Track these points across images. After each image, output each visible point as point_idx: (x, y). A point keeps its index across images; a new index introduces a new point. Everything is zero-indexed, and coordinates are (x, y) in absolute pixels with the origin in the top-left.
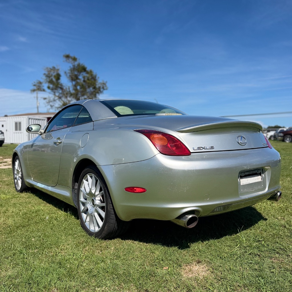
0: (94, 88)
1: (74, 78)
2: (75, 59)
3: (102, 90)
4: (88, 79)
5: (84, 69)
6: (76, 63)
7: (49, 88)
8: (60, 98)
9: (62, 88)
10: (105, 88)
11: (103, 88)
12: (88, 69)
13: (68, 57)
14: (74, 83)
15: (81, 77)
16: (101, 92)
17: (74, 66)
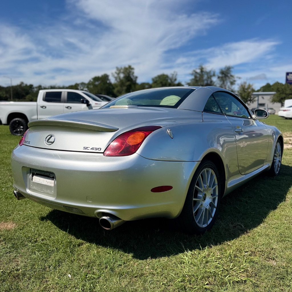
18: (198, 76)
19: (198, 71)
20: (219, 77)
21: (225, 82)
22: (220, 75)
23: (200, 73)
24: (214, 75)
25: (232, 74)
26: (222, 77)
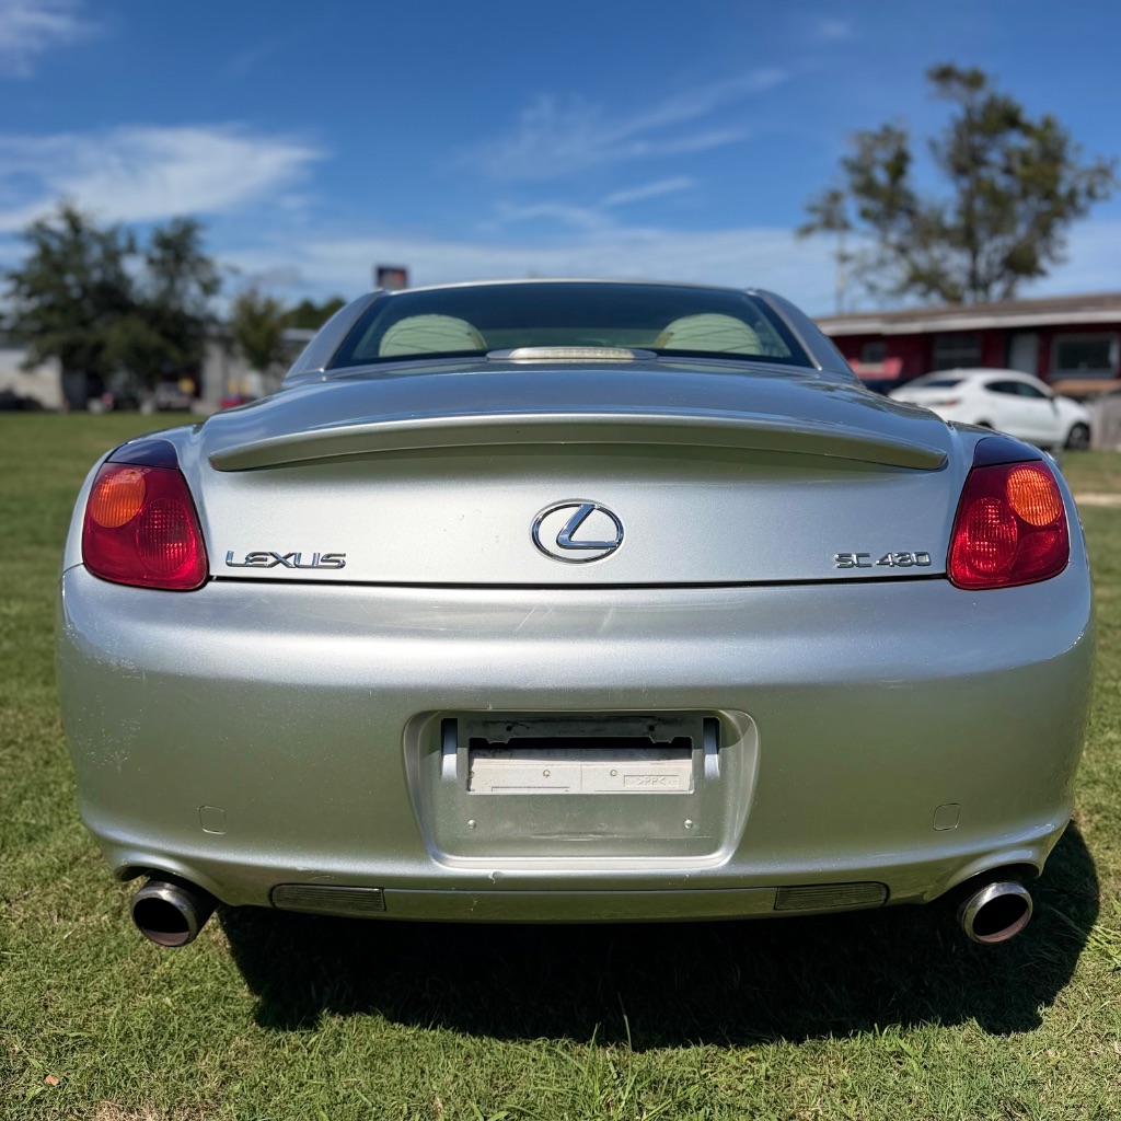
0: (1049, 195)
1: (965, 162)
2: (975, 81)
3: (1082, 201)
4: (1025, 161)
5: (1010, 119)
6: (981, 98)
7: (865, 214)
8: (902, 250)
9: (911, 213)
10: (1099, 191)
11: (1091, 194)
12: (1032, 114)
13: (944, 75)
14: (965, 183)
15: (995, 156)
16: (1080, 213)
17: (969, 111)
18: (55, 245)
19: (59, 226)
20: (151, 262)
21: (179, 284)
22: (157, 253)
23: (69, 236)
24: (132, 249)
25: (207, 252)
26: (163, 262)
